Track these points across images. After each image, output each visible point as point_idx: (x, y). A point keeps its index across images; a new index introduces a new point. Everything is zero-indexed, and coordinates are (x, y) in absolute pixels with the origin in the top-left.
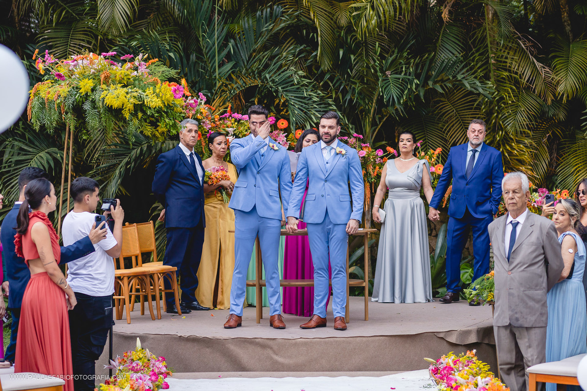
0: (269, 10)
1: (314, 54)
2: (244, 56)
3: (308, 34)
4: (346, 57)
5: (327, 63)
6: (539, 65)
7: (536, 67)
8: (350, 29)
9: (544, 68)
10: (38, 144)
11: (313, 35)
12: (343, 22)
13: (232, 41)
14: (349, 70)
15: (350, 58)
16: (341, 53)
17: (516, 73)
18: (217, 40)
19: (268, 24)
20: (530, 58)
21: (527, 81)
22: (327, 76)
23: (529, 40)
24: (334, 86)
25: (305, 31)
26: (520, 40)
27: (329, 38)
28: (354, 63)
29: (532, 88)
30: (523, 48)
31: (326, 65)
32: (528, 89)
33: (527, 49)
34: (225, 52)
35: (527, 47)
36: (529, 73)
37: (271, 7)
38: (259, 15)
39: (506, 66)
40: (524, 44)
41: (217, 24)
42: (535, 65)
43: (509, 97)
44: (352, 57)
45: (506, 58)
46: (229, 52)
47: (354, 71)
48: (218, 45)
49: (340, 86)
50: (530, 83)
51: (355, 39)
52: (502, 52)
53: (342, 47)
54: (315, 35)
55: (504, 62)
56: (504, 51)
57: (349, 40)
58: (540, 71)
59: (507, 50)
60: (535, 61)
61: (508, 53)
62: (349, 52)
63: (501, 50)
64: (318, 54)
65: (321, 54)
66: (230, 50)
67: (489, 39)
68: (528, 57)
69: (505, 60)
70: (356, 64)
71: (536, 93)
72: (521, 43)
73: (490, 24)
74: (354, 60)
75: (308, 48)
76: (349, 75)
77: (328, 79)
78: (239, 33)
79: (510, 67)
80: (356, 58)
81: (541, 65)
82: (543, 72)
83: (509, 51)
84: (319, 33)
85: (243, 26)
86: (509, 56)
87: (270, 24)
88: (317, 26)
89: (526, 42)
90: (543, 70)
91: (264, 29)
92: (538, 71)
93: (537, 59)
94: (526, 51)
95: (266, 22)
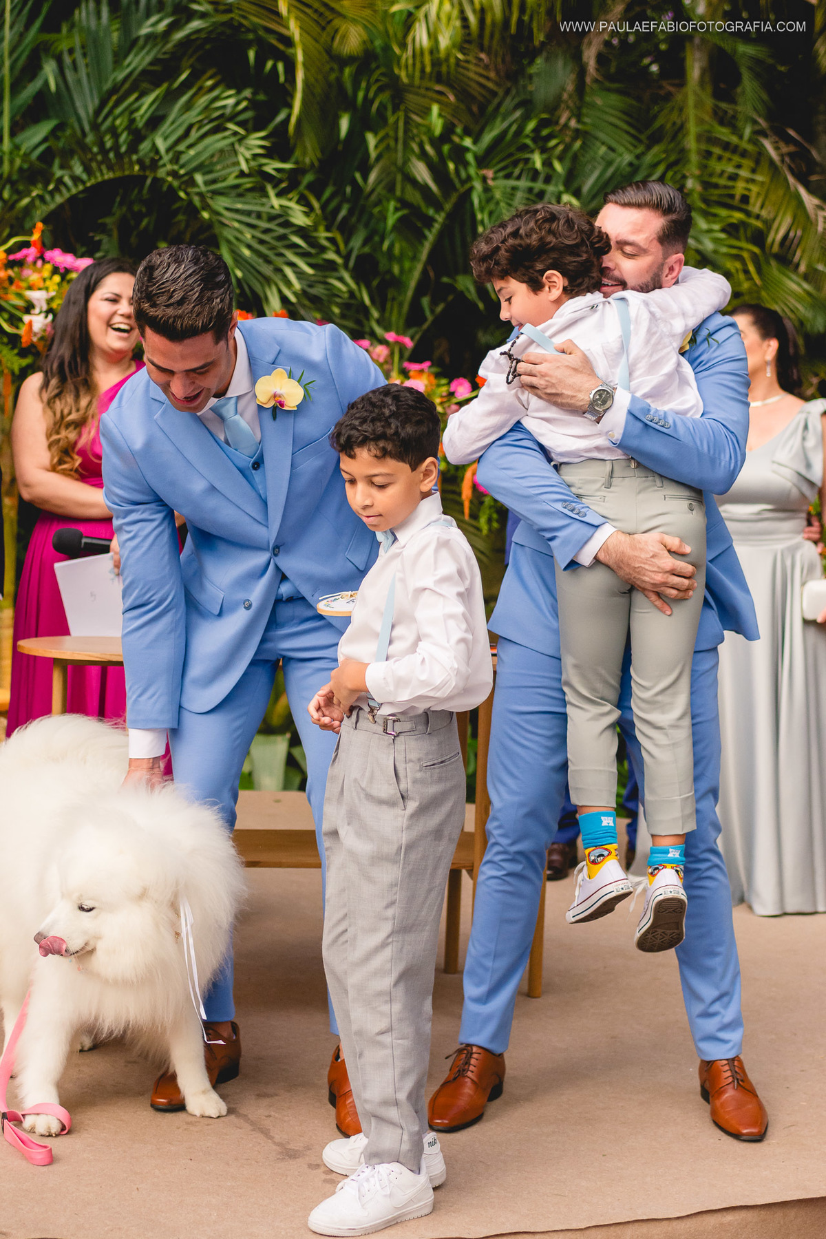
1: (281, 117)
2: (85, 104)
3: (260, 61)
4: (356, 134)
5: (311, 148)
6: (810, 201)
7: (805, 208)
8: (367, 61)
9: (822, 209)
11: (274, 67)
12: (352, 39)
13: (54, 64)
14: (359, 177)
15: (364, 142)
16: (344, 124)
17: (758, 217)
18: (11, 53)
19: (153, 19)
20: (789, 184)
21: (785, 239)
22: (309, 180)
23: (789, 140)
24: (323, 208)
25: (252, 54)
26: (766, 136)
28: (373, 154)
29: (794, 256)
30: (772, 162)
31: (309, 152)
32: (784, 260)
33: (783, 161)
35: (783, 154)
36: (788, 220)
39: (732, 196)
40: (776, 149)
41: (12, 10)
42: (800, 203)
44: (371, 140)
45: (733, 177)
46: (46, 88)
47: (372, 177)
48: (12, 68)
50: (792, 244)
51: (381, 90)
52: (724, 162)
53: (346, 110)
54: (280, 67)
55: (726, 187)
56: (730, 160)
57: (361, 95)
58: (812, 216)
59: (736, 159)
60: (803, 192)
61: (739, 166)
62: (363, 123)
63: (720, 158)
64: (293, 120)
65: (299, 121)
66: (46, 83)
67: (693, 129)
68: (786, 180)
69: (730, 183)
70: (379, 158)
71: (802, 268)
72: (768, 145)
73: (697, 89)
74: (376, 147)
75: (261, 97)
76: (357, 189)
77: (310, 187)
78: (71, 51)
79: (745, 199)
80: (381, 141)
81: (817, 201)
82: (820, 220)
83: (746, 161)
84: (299, 59)
85: (84, 24)
86: (742, 172)
87: (161, 19)
88: (296, 38)
89: (782, 144)
90: (820, 214)
91: (145, 32)
92: (808, 216)
93: (807, 186)
94: (779, 165)
95: (148, 14)
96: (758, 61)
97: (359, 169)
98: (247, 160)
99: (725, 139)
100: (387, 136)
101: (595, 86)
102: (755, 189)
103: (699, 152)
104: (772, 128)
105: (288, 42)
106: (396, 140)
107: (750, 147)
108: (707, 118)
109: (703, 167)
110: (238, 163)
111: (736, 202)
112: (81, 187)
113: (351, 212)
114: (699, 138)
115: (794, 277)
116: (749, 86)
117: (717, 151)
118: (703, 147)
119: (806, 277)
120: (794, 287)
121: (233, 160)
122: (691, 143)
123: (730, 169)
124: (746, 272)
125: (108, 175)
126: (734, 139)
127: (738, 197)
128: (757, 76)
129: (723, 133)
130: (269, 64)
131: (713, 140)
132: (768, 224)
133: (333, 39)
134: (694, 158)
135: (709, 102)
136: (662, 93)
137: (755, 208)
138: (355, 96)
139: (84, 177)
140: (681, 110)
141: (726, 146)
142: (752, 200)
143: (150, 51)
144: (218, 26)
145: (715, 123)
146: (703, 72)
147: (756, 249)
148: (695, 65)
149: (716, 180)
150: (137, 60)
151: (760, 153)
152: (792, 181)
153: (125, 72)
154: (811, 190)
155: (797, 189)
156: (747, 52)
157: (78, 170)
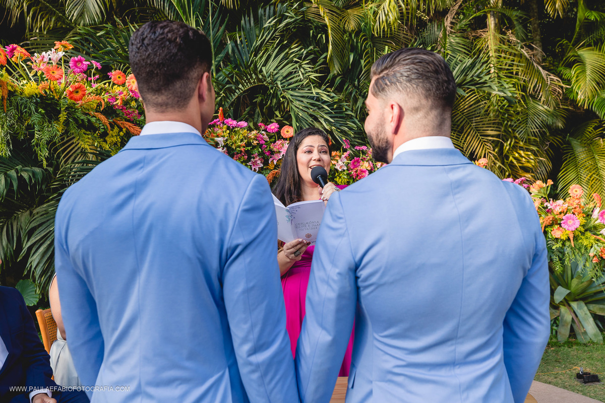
0: (272, 8)
1: (323, 56)
3: (315, 35)
4: (356, 62)
5: (337, 67)
6: (544, 73)
7: (541, 75)
9: (549, 75)
11: (321, 37)
12: (352, 25)
13: (232, 43)
15: (360, 64)
16: (351, 57)
19: (270, 20)
20: (534, 66)
21: (534, 88)
22: (338, 81)
23: (533, 49)
25: (311, 31)
26: (523, 48)
27: (338, 40)
29: (539, 94)
30: (526, 58)
31: (336, 69)
32: (535, 97)
33: (530, 57)
34: (224, 52)
35: (531, 55)
36: (535, 80)
37: (275, 6)
38: (261, 14)
39: (512, 73)
40: (528, 53)
41: (212, 22)
42: (540, 73)
44: (363, 63)
45: (512, 65)
46: (228, 53)
50: (537, 89)
52: (506, 59)
53: (352, 51)
54: (324, 36)
56: (509, 58)
58: (546, 79)
59: (512, 58)
60: (540, 68)
61: (513, 61)
62: (359, 56)
63: (504, 58)
64: (328, 56)
65: (331, 56)
66: (228, 51)
67: (492, 47)
68: (532, 64)
69: (510, 68)
71: (542, 100)
72: (524, 51)
73: (493, 32)
74: (365, 67)
75: (316, 48)
78: (240, 37)
79: (517, 74)
80: (367, 63)
81: (547, 72)
82: (549, 79)
83: (516, 59)
84: (330, 31)
85: (244, 26)
86: (515, 63)
87: (273, 20)
88: (328, 24)
89: (530, 51)
90: (549, 77)
91: (266, 25)
92: (543, 78)
93: (541, 66)
94: (529, 58)
95: (269, 18)
96: (521, 18)
99: (507, 50)
101: (450, 35)
102: (521, 69)
103: (495, 56)
104: (526, 45)
105: (326, 26)
107: (517, 53)
108: (498, 43)
109: (498, 62)
111: (514, 75)
112: (241, 92)
114: (495, 52)
115: (539, 104)
117: (503, 55)
118: (497, 54)
119: (544, 103)
120: (541, 108)
122: (492, 53)
123: (509, 62)
125: (250, 86)
126: (510, 50)
127: (514, 73)
128: (520, 23)
129: (505, 48)
130: (319, 35)
131: (501, 51)
132: (527, 83)
133: (345, 24)
134: (494, 59)
135: (498, 36)
136: (478, 35)
137: (521, 76)
139: (243, 88)
140: (486, 41)
141: (507, 53)
142: (520, 74)
143: (269, 33)
144: (298, 21)
145: (502, 45)
146: (496, 24)
147: (524, 94)
148: (491, 22)
149: (503, 67)
150: (264, 38)
151: (521, 55)
152: (535, 64)
153: (259, 43)
154: (544, 68)
155: (538, 68)
156: (514, 14)
157: (240, 86)
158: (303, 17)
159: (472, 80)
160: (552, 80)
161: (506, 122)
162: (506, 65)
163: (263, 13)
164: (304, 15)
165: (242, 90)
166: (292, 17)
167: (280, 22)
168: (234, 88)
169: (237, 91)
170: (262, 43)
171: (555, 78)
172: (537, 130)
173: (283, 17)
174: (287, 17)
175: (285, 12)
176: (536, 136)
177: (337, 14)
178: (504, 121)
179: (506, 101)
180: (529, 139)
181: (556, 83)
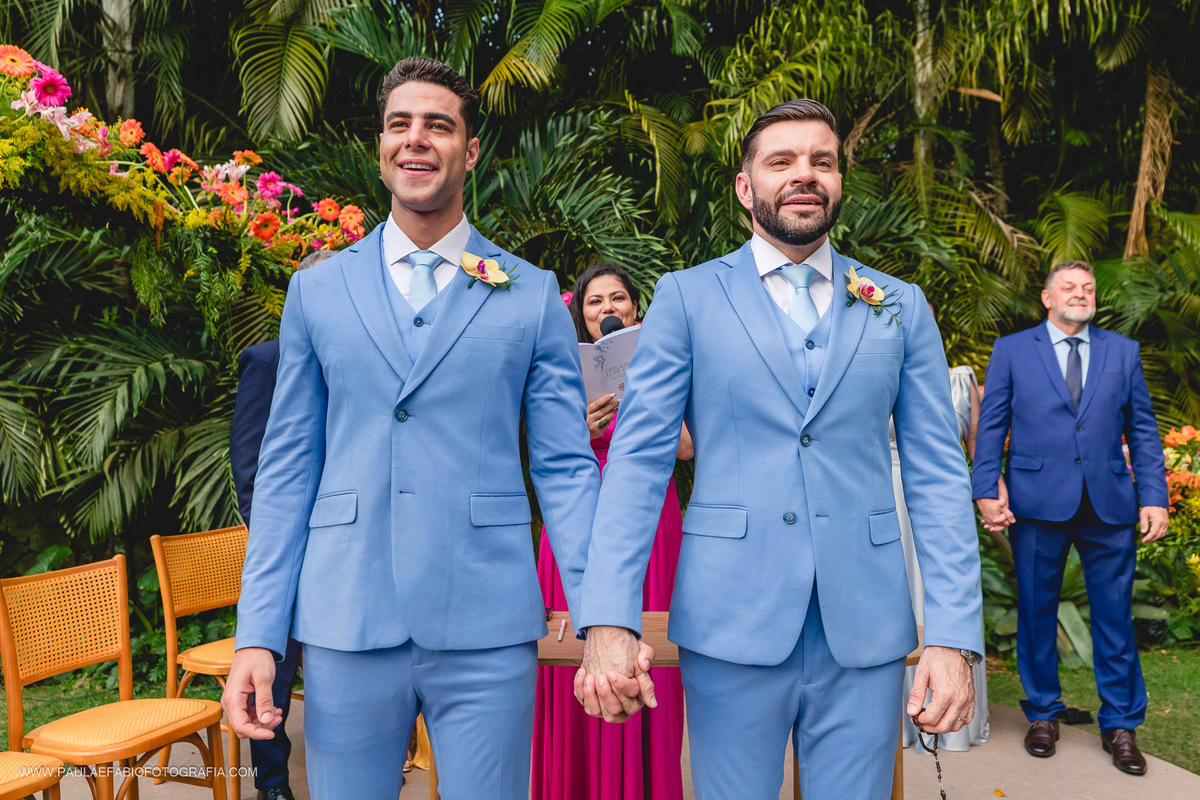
0: (569, 119)
1: (650, 193)
3: (637, 160)
4: (702, 202)
5: (671, 212)
6: (1006, 229)
7: (1003, 234)
8: (708, 157)
9: (1016, 233)
10: (148, 349)
11: (646, 162)
12: (696, 144)
13: (506, 172)
14: (704, 229)
15: (708, 208)
16: (693, 196)
17: (972, 240)
19: (567, 136)
20: (991, 218)
21: (991, 253)
22: (671, 232)
23: (987, 190)
24: (680, 250)
25: (631, 156)
26: (972, 190)
27: (673, 170)
28: (713, 215)
29: (999, 264)
30: (977, 206)
31: (671, 215)
32: (992, 268)
33: (985, 205)
34: (492, 187)
35: (985, 201)
36: (993, 242)
37: (574, 116)
38: (552, 128)
39: (954, 229)
40: (980, 197)
42: (1000, 230)
43: (968, 277)
44: (712, 206)
45: (954, 216)
46: (499, 187)
47: (713, 229)
48: (477, 176)
49: (691, 252)
50: (996, 256)
51: (717, 175)
52: (946, 207)
53: (694, 187)
54: (650, 162)
55: (949, 223)
56: (950, 205)
57: (704, 179)
58: (1010, 239)
59: (955, 204)
60: (1001, 222)
61: (957, 209)
62: (706, 195)
63: (943, 205)
64: (657, 195)
65: (661, 193)
66: (499, 184)
67: (923, 188)
68: (988, 216)
69: (952, 220)
70: (716, 218)
71: (1005, 272)
72: (974, 195)
73: (925, 164)
74: (715, 211)
75: (637, 182)
76: (704, 238)
77: (672, 238)
78: (518, 167)
79: (962, 229)
80: (717, 207)
81: (1011, 228)
82: (1015, 240)
83: (960, 205)
84: (657, 156)
85: (524, 145)
86: (959, 213)
87: (571, 136)
88: (655, 144)
89: (983, 194)
90: (1015, 236)
91: (561, 144)
92: (1006, 238)
93: (1003, 219)
94: (983, 207)
95: (564, 134)
96: (966, 142)
97: (705, 225)
98: (620, 211)
99: (946, 192)
100: (721, 203)
101: (853, 169)
102: (968, 221)
103: (928, 203)
104: (976, 185)
105: (652, 148)
106: (729, 206)
107: (961, 197)
108: (931, 180)
109: (932, 212)
110: (614, 214)
111: (957, 232)
112: (519, 244)
113: (701, 253)
114: (928, 194)
115: (999, 279)
116: (960, 155)
117: (940, 200)
118: (931, 199)
119: (1008, 278)
120: (1000, 285)
121: (611, 211)
122: (922, 198)
123: (951, 212)
124: (969, 277)
125: (535, 234)
126: (952, 192)
127: (958, 229)
128: (966, 150)
129: (945, 189)
130: (642, 161)
131: (937, 195)
132: (980, 245)
133: (684, 145)
134: (925, 207)
135: (933, 170)
136: (900, 170)
137: (969, 232)
138: (700, 179)
139: (522, 238)
140: (913, 179)
141: (946, 197)
142: (967, 230)
143: (563, 158)
144: (610, 139)
145: (937, 183)
146: (927, 153)
147: (974, 261)
148: (921, 149)
149: (942, 219)
150: (556, 162)
151: (969, 201)
152: (992, 216)
153: (548, 171)
154: (1007, 221)
155: (996, 221)
156: (957, 136)
157: (518, 235)
158: (619, 134)
159: (889, 234)
160: (1020, 240)
161: (945, 306)
162: (946, 215)
163: (554, 126)
164: (619, 131)
165: (520, 241)
166: (602, 133)
167: (580, 140)
168: (506, 237)
169: (513, 243)
170: (553, 172)
171: (1026, 238)
172: (993, 321)
173: (585, 132)
174: (594, 133)
175: (591, 125)
176: (994, 330)
177: (672, 129)
178: (941, 306)
179: (944, 273)
180: (981, 334)
181: (1030, 246)
